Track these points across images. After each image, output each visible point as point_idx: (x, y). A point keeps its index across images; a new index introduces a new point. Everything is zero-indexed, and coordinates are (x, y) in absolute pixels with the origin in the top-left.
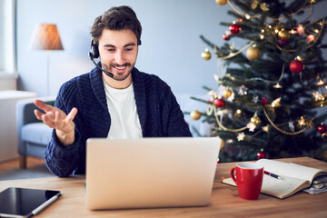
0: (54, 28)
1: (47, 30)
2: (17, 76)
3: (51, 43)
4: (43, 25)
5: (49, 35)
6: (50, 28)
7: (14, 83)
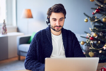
0: (30, 10)
1: (27, 11)
2: (17, 28)
3: (29, 16)
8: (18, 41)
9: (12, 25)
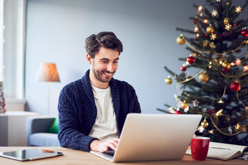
0: (54, 66)
1: (49, 67)
2: (25, 102)
3: (52, 77)
4: (46, 64)
5: (50, 72)
6: (51, 66)
7: (23, 107)
8: (28, 126)
9: (14, 97)
